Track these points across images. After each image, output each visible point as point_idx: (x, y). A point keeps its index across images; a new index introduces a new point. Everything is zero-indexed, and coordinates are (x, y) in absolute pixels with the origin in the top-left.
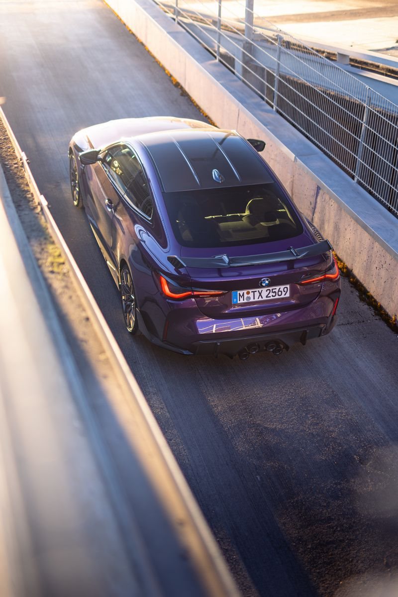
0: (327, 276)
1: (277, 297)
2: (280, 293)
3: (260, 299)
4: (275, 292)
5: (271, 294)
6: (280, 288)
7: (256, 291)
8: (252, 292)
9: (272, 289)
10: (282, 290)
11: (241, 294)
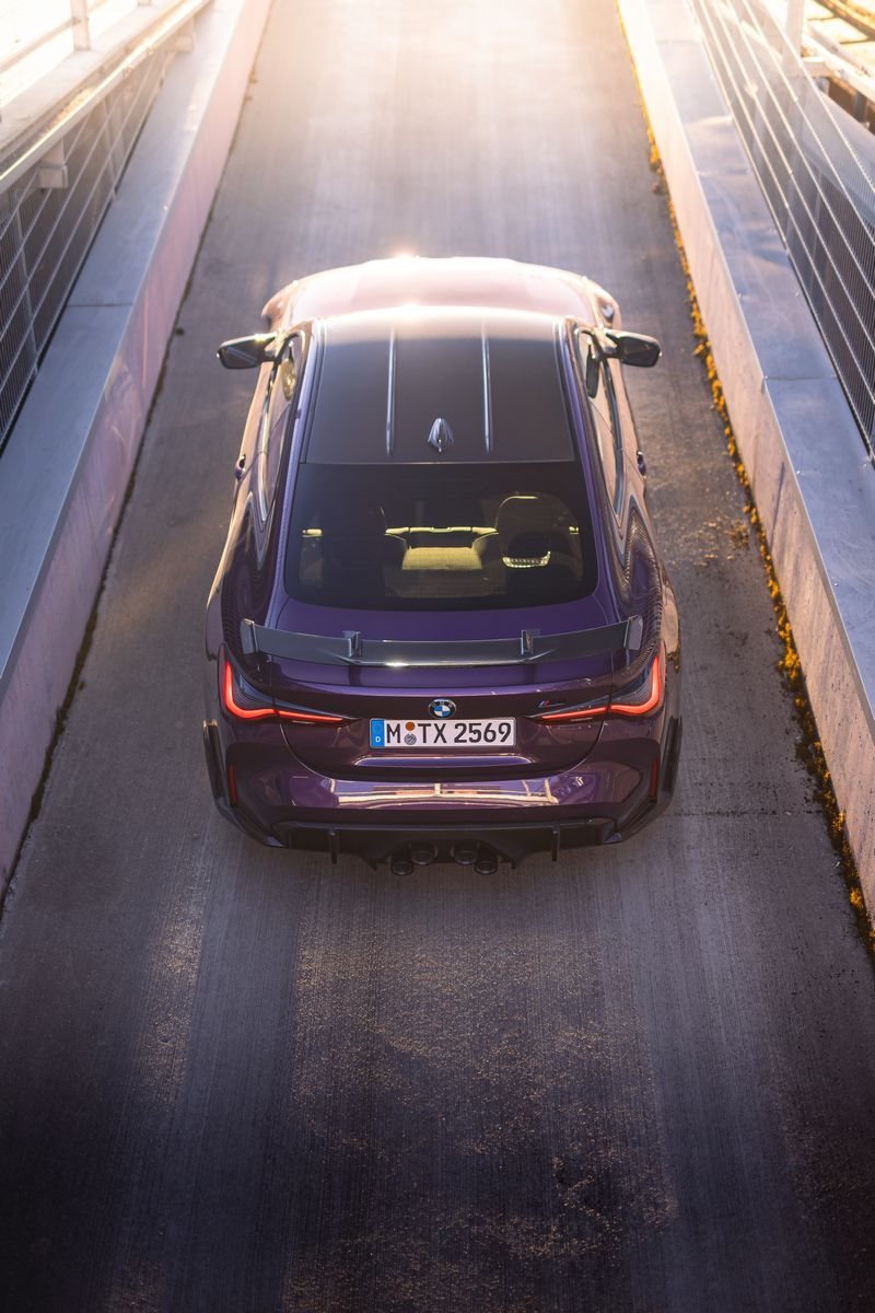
0: (614, 707)
1: (483, 743)
2: (490, 735)
3: (440, 743)
4: (479, 732)
5: (467, 736)
6: (490, 724)
7: (429, 725)
8: (419, 725)
9: (471, 725)
10: (495, 727)
11: (393, 728)
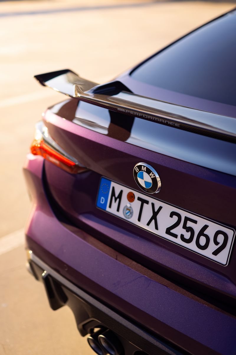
1: (192, 246)
2: (202, 241)
3: (151, 228)
4: (190, 230)
5: (179, 230)
6: (206, 227)
7: (147, 202)
8: (139, 199)
9: (187, 219)
10: (210, 232)
11: (117, 194)
